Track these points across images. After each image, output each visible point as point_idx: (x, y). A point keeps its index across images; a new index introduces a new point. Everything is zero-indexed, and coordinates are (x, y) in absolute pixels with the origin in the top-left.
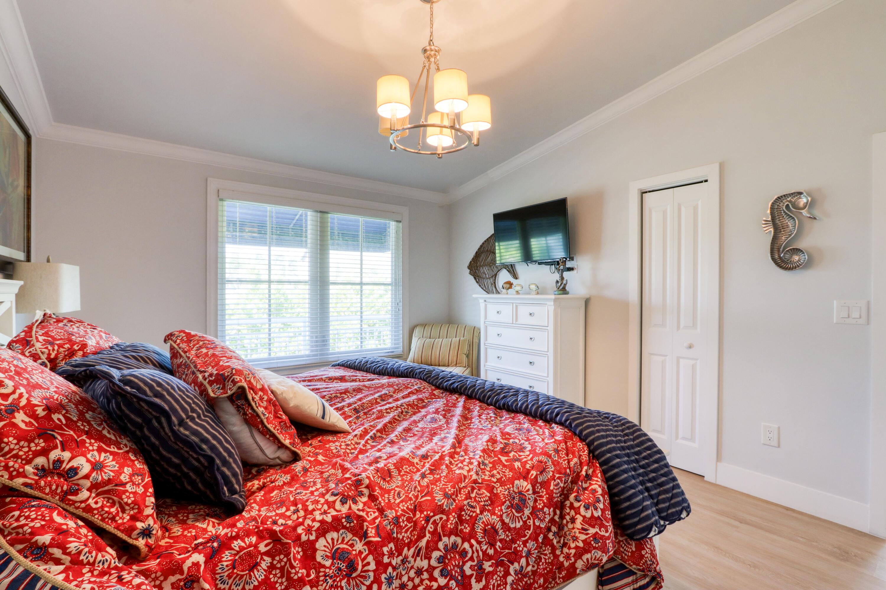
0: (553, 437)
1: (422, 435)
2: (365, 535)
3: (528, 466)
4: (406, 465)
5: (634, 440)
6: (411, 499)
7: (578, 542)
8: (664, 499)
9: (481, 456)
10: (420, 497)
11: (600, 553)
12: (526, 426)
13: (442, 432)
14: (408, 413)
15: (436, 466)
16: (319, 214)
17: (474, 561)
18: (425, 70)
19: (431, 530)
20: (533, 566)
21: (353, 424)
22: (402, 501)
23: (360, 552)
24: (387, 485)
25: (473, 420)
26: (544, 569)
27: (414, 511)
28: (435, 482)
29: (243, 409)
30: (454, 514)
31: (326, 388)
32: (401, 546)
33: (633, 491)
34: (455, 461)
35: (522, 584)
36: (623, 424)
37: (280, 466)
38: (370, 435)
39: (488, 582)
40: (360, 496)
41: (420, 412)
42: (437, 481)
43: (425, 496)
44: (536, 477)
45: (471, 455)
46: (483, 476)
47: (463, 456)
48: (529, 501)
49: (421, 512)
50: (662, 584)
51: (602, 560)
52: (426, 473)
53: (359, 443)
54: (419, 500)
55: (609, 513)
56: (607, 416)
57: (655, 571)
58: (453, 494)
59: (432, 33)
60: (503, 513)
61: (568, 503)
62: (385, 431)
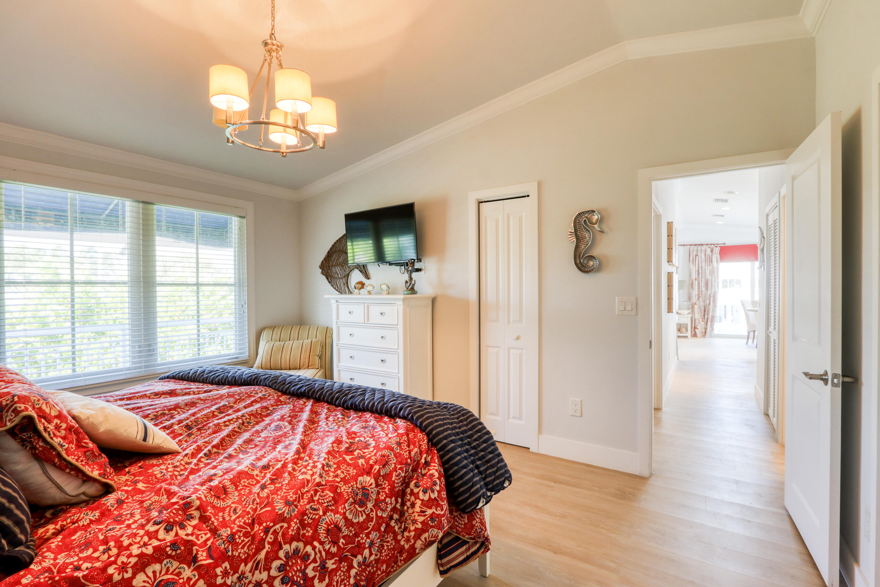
0: (396, 431)
1: (265, 445)
2: (195, 559)
3: (371, 462)
4: (244, 479)
5: (467, 425)
6: (248, 513)
7: (417, 524)
8: (490, 473)
9: (325, 458)
10: (259, 509)
11: (436, 530)
12: (371, 423)
13: (287, 439)
14: (250, 423)
15: (278, 475)
16: (141, 205)
17: (316, 562)
18: (266, 64)
19: (271, 540)
20: (376, 555)
21: (183, 442)
22: (238, 517)
23: (189, 579)
24: (222, 503)
25: (320, 423)
26: (386, 556)
27: (252, 525)
28: (275, 492)
29: (31, 442)
30: (295, 520)
31: (151, 405)
32: (236, 563)
33: (465, 470)
34: (299, 467)
35: (366, 573)
36: (459, 412)
37: (87, 502)
38: (203, 452)
39: (331, 580)
40: (189, 520)
41: (263, 420)
42: (278, 490)
43: (265, 507)
44: (379, 471)
45: (316, 458)
46: (327, 478)
47: (307, 461)
48: (372, 495)
49: (260, 524)
50: (490, 547)
51: (438, 536)
52: (267, 484)
53: (191, 463)
54: (257, 513)
55: (445, 493)
56: (445, 407)
57: (484, 536)
58: (295, 500)
59: (273, 26)
60: (346, 510)
61: (408, 490)
62: (222, 446)
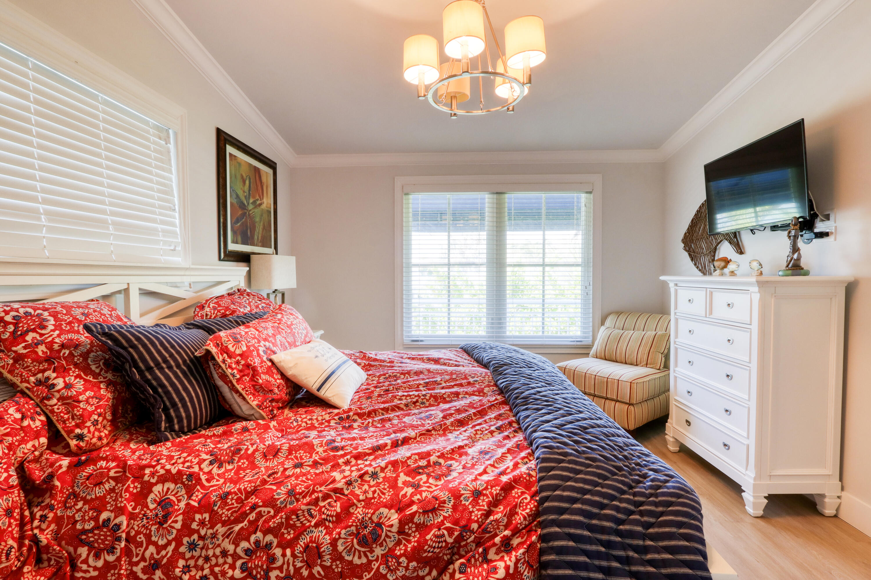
2: (191, 496)
3: (417, 498)
4: (303, 450)
10: (269, 483)
14: (424, 404)
15: (324, 462)
16: (495, 196)
17: (282, 572)
19: (252, 519)
23: (179, 510)
27: (249, 494)
30: (283, 514)
32: (216, 520)
41: (437, 406)
42: (303, 475)
44: (413, 514)
48: (388, 540)
54: (265, 486)
58: (300, 494)
60: (341, 538)
